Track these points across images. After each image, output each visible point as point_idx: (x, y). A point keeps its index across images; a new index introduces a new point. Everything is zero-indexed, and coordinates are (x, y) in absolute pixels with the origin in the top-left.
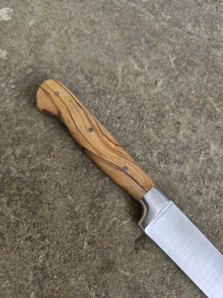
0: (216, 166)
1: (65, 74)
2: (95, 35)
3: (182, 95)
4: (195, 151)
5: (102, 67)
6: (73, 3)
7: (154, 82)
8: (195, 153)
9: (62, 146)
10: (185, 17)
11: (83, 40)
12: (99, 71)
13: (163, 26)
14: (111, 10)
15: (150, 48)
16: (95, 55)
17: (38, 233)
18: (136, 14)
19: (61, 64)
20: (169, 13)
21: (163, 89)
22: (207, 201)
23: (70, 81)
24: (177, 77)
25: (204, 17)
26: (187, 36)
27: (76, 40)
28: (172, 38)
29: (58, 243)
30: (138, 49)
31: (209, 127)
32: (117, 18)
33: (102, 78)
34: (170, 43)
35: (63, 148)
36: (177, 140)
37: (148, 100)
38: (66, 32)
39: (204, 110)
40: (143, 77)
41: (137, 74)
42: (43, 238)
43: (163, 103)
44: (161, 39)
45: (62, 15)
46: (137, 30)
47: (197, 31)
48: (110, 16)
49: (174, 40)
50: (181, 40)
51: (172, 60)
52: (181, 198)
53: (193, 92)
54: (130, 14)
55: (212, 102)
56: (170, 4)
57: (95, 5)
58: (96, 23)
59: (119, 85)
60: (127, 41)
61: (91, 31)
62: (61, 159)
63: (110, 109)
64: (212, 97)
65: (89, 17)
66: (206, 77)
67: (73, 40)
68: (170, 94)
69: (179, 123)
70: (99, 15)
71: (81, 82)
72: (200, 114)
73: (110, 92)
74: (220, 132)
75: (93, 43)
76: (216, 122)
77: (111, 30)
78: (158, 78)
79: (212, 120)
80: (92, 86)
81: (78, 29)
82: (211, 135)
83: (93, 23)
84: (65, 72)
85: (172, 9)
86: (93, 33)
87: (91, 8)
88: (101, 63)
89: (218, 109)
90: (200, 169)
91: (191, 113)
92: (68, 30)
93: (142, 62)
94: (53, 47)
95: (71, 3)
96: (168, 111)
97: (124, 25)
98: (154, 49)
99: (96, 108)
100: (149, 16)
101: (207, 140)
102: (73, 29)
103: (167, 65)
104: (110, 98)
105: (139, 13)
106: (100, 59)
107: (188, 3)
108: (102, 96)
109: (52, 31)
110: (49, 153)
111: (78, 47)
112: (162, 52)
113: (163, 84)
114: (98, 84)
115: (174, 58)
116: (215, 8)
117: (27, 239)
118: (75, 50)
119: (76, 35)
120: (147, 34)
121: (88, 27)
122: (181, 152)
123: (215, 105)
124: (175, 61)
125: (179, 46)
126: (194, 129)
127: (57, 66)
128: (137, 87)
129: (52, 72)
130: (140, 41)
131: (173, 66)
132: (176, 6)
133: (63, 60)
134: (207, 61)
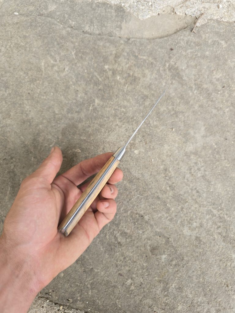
0: (98, 111)
1: (13, 73)
2: (27, 46)
3: (79, 74)
4: (87, 105)
5: (33, 65)
6: (12, 26)
7: (63, 69)
8: (87, 106)
9: (15, 113)
10: (84, 21)
11: (20, 50)
12: (31, 68)
13: (68, 31)
14: (36, 26)
15: (60, 47)
16: (28, 59)
17: (9, 156)
18: (51, 26)
19: (10, 67)
20: (74, 20)
21: (68, 72)
22: (93, 130)
23: (16, 77)
24: (76, 63)
25: (96, 19)
26: (83, 35)
27: (16, 51)
28: (73, 39)
29: (19, 159)
30: (53, 50)
31: (95, 90)
32: (39, 31)
33: (33, 71)
34: (72, 42)
35: (16, 114)
36: (77, 101)
37: (60, 80)
38: (10, 47)
39: (92, 81)
40: (57, 67)
41: (53, 66)
42: (12, 158)
43: (69, 81)
44: (66, 41)
45: (6, 36)
46: (52, 37)
47: (92, 29)
48: (36, 31)
49: (74, 40)
50: (79, 38)
51: (73, 53)
52: (80, 130)
53: (86, 71)
54: (47, 27)
55: (97, 75)
56: (74, 13)
57: (26, 25)
58: (27, 37)
59: (43, 74)
60: (46, 46)
61: (25, 43)
62: (16, 119)
63: (39, 89)
64: (97, 72)
65: (23, 33)
66: (93, 60)
67: (14, 51)
68: (72, 75)
69: (78, 91)
70: (29, 31)
71: (22, 76)
72: (90, 84)
73: (39, 79)
74: (101, 92)
75: (26, 51)
76: (99, 87)
77: (36, 40)
78: (65, 66)
79: (97, 86)
80: (29, 77)
81: (16, 43)
82: (96, 95)
83: (26, 37)
84: (12, 72)
85: (76, 17)
86: (26, 44)
87: (24, 27)
88: (32, 62)
89: (100, 79)
90: (90, 114)
91: (85, 84)
92: (11, 45)
93: (55, 58)
94: (4, 57)
95: (11, 26)
96: (72, 85)
97: (44, 35)
98: (63, 48)
99: (31, 90)
100: (59, 26)
101: (93, 98)
102: (13, 44)
103: (71, 57)
104: (39, 83)
105: (53, 25)
106: (31, 60)
107: (87, 10)
108: (34, 82)
109: (1, 48)
110: (9, 118)
111: (18, 55)
112: (67, 49)
113: (69, 69)
114: (32, 76)
115: (75, 52)
116: (104, 10)
117: (4, 160)
118: (16, 57)
119: (16, 48)
120: (58, 39)
121: (23, 41)
122: (79, 106)
123: (98, 77)
124: (75, 53)
125: (77, 43)
126: (86, 93)
127: (8, 69)
128: (53, 74)
129: (5, 73)
130: (54, 44)
131: (74, 57)
132: (78, 14)
133: (10, 65)
134: (94, 50)
